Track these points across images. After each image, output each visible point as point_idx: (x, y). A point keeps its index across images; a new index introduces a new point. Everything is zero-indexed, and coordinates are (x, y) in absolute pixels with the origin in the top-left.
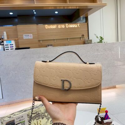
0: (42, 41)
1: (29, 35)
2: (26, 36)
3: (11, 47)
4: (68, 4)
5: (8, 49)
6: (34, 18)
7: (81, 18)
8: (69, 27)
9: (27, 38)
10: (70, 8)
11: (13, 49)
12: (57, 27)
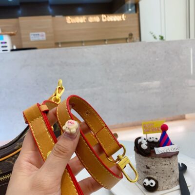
0: (62, 43)
1: (40, 33)
2: (34, 35)
3: (3, 47)
7: (128, 5)
8: (107, 21)
9: (36, 39)
11: (6, 50)
12: (87, 20)
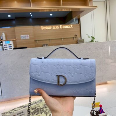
0: (38, 41)
2: (23, 36)
3: (9, 47)
4: (62, 6)
5: (7, 49)
6: (31, 20)
7: (74, 19)
8: (63, 28)
9: (24, 38)
10: (64, 10)
11: (11, 49)
12: (52, 28)
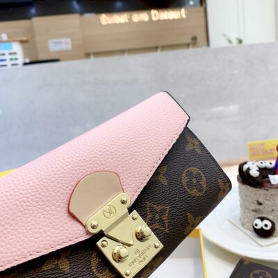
11: (17, 64)
12: (130, 19)
